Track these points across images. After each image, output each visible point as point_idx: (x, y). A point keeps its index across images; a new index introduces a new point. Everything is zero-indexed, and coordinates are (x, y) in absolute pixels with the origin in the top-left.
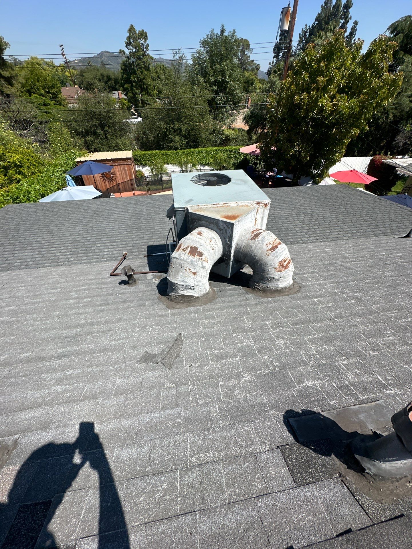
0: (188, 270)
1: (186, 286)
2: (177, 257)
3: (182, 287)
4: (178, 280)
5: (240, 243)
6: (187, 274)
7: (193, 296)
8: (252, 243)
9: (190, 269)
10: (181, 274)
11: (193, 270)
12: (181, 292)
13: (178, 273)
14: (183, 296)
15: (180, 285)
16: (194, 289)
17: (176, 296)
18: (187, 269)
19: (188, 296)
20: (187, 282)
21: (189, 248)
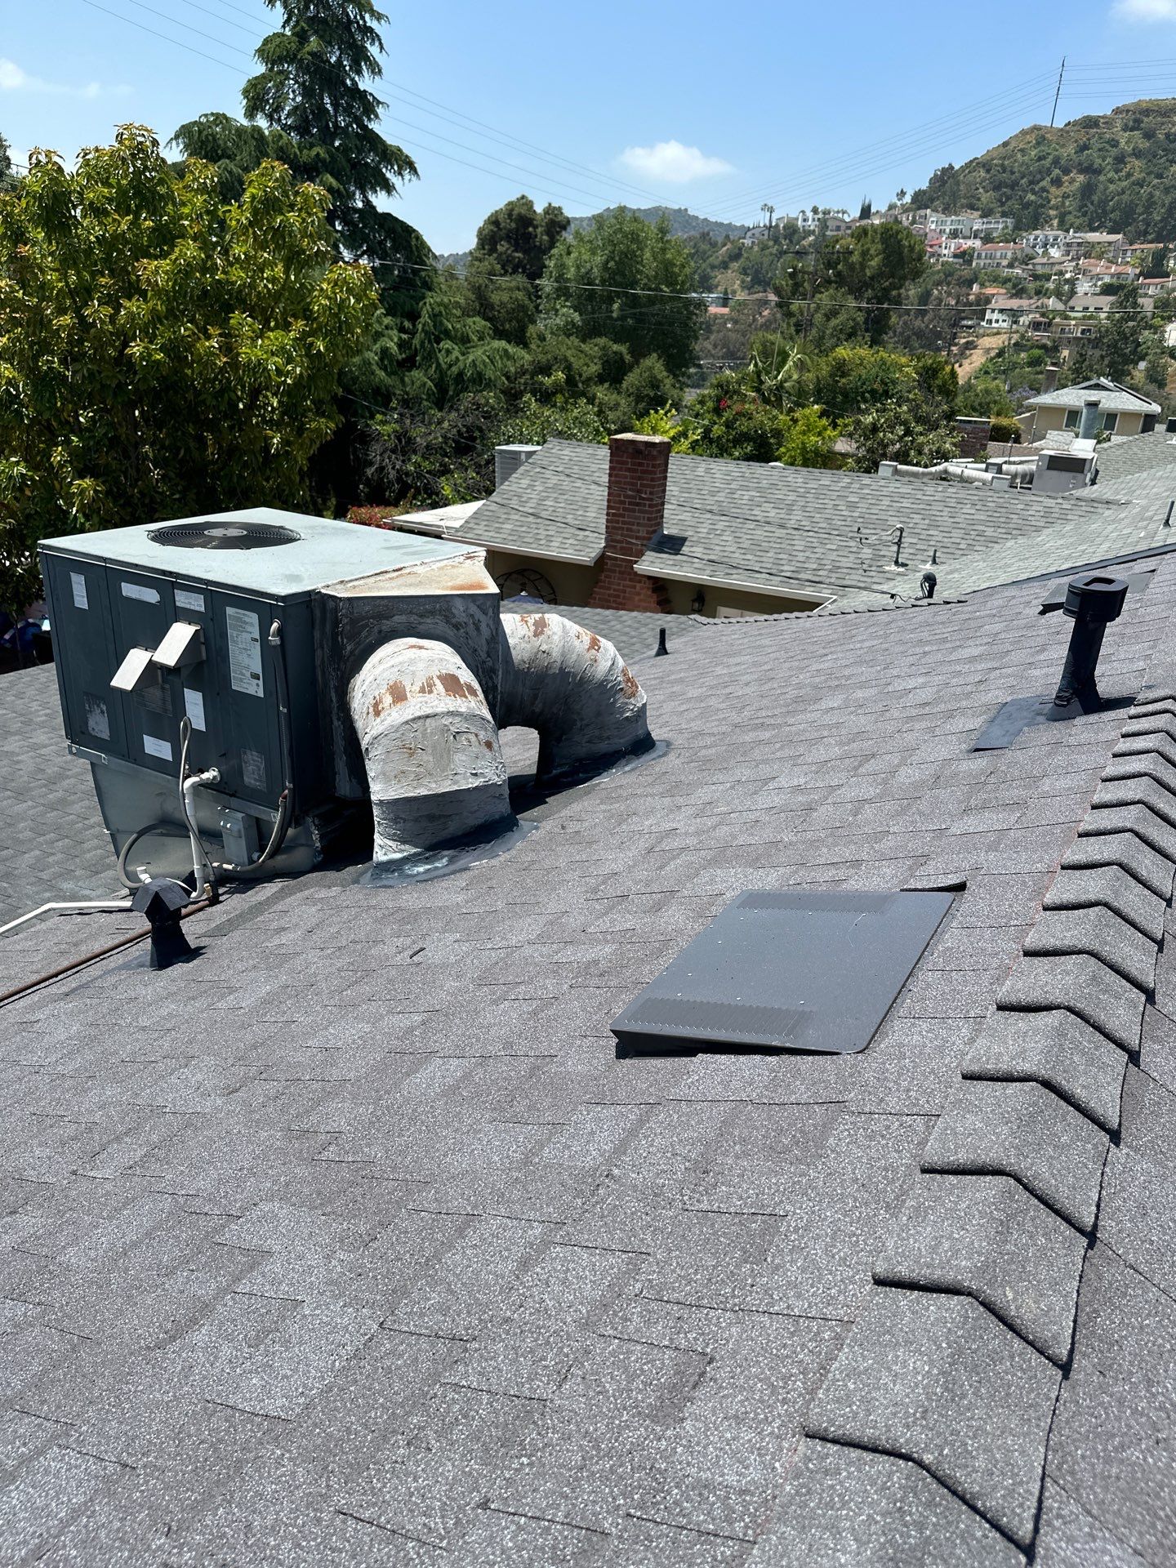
0: (474, 739)
6: (476, 751)
9: (476, 735)
11: (483, 736)
13: (450, 760)
18: (470, 736)
21: (438, 682)
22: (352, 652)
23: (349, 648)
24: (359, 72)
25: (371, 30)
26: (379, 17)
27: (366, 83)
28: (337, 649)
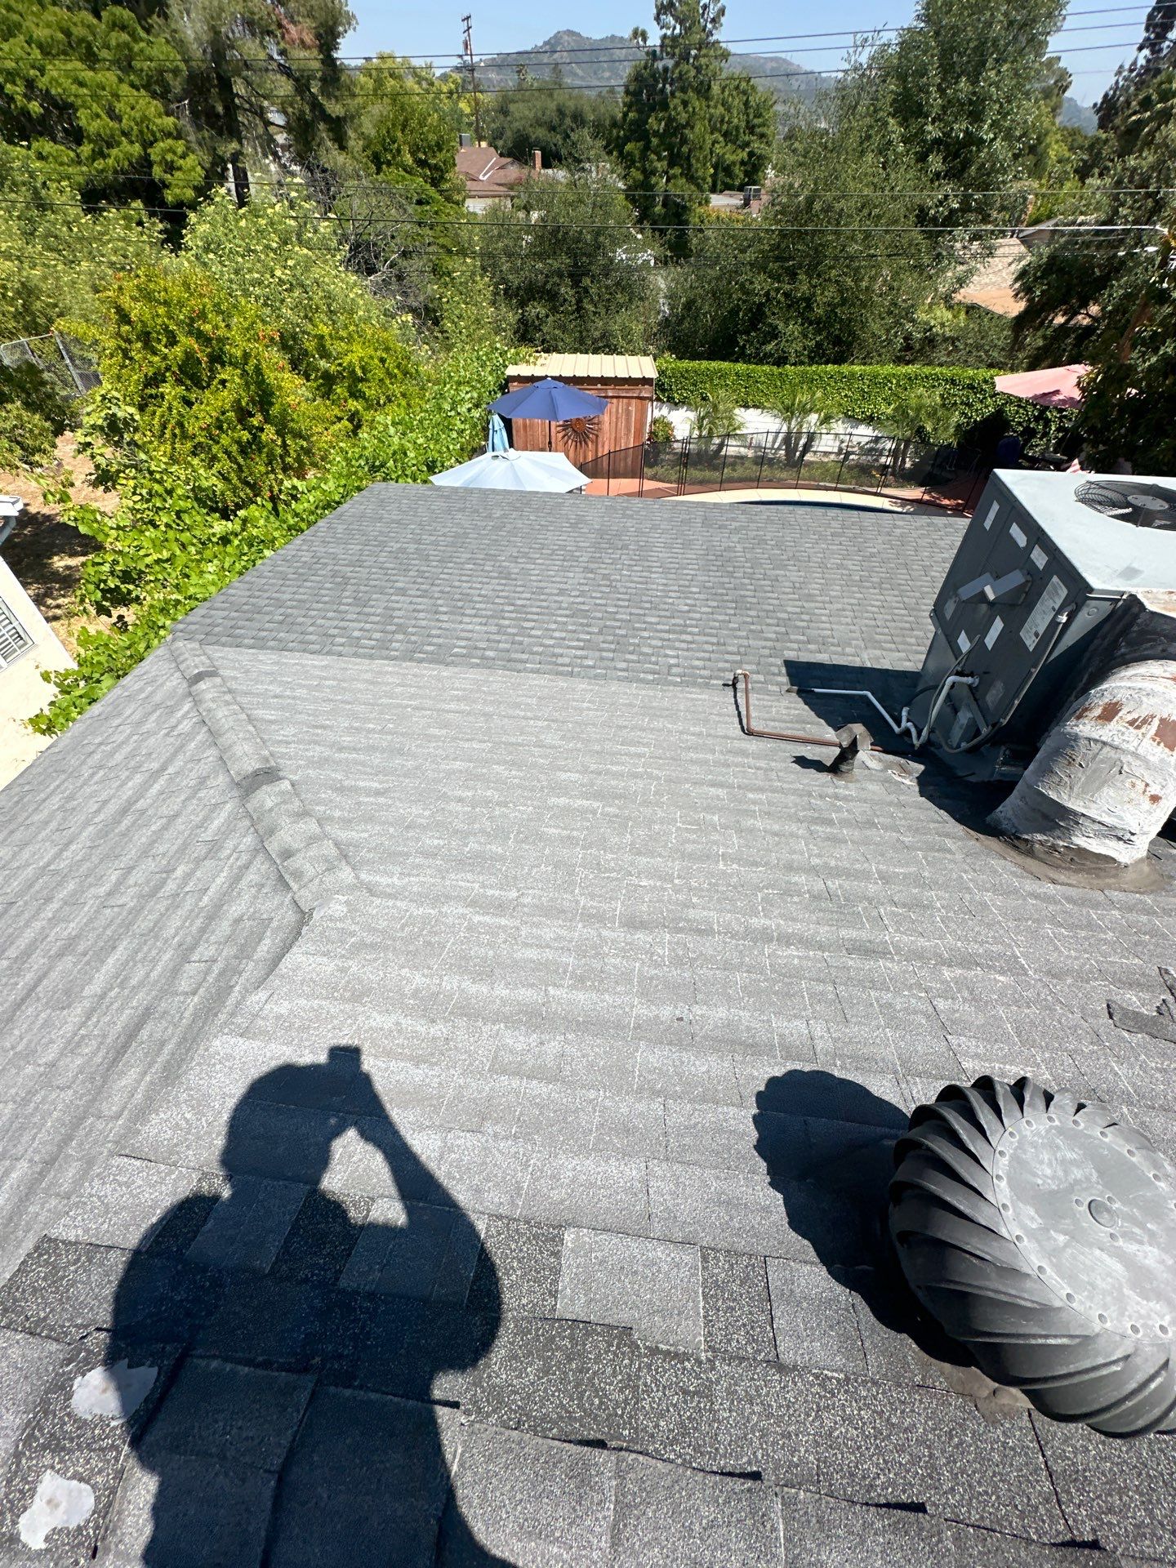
0: (1140, 786)
1: (1113, 828)
2: (1104, 739)
3: (1096, 827)
4: (1093, 806)
6: (1133, 795)
7: (1114, 860)
9: (1147, 785)
10: (1108, 792)
11: (1154, 789)
12: (1080, 841)
13: (1099, 788)
14: (1082, 852)
15: (1094, 821)
16: (1128, 842)
17: (1054, 848)
18: (1138, 782)
19: (1099, 856)
20: (1121, 819)
21: (1156, 722)
22: (1123, 655)
23: (1123, 650)
28: (1115, 645)
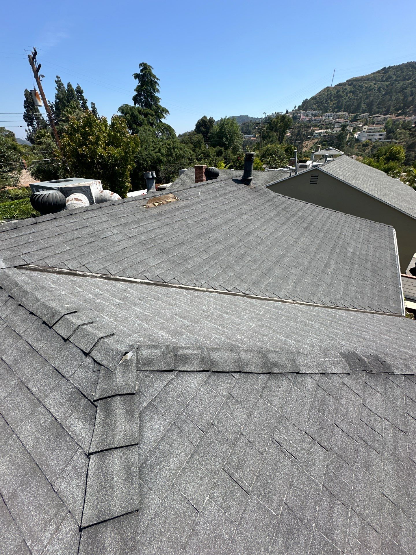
5: (96, 197)
8: (102, 194)
21: (74, 199)
24: (155, 92)
25: (156, 82)
26: (158, 79)
27: (156, 94)
